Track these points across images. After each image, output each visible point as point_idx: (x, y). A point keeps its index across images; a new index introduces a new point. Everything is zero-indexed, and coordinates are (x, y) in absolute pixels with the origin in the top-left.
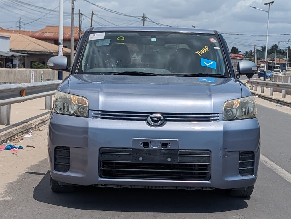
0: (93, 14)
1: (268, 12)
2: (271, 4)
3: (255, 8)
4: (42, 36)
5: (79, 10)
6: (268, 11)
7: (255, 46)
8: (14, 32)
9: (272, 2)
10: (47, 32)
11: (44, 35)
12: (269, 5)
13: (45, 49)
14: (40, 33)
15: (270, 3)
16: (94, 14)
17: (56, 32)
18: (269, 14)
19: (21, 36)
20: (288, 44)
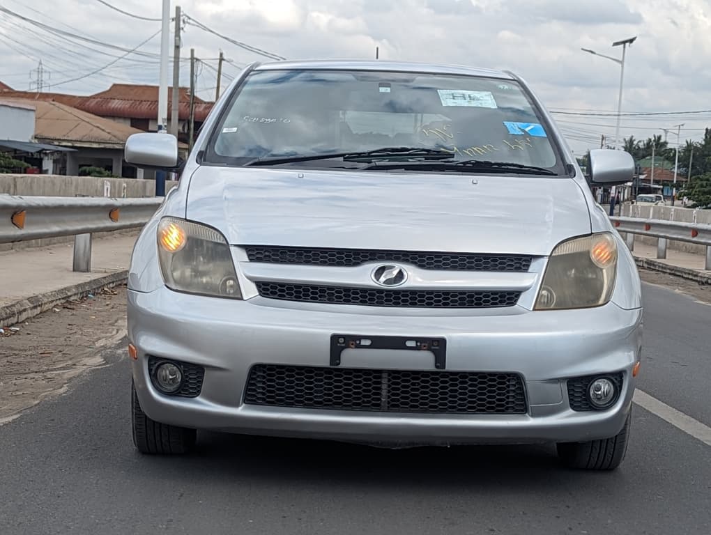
0: (221, 59)
1: (622, 62)
2: (627, 44)
3: (592, 52)
4: (104, 107)
5: (192, 51)
6: (621, 59)
7: (603, 138)
8: (39, 98)
9: (631, 41)
10: (114, 99)
11: (110, 104)
12: (624, 47)
13: (113, 138)
14: (99, 99)
15: (626, 42)
16: (224, 60)
17: (137, 99)
18: (622, 67)
19: (58, 107)
20: (678, 134)
